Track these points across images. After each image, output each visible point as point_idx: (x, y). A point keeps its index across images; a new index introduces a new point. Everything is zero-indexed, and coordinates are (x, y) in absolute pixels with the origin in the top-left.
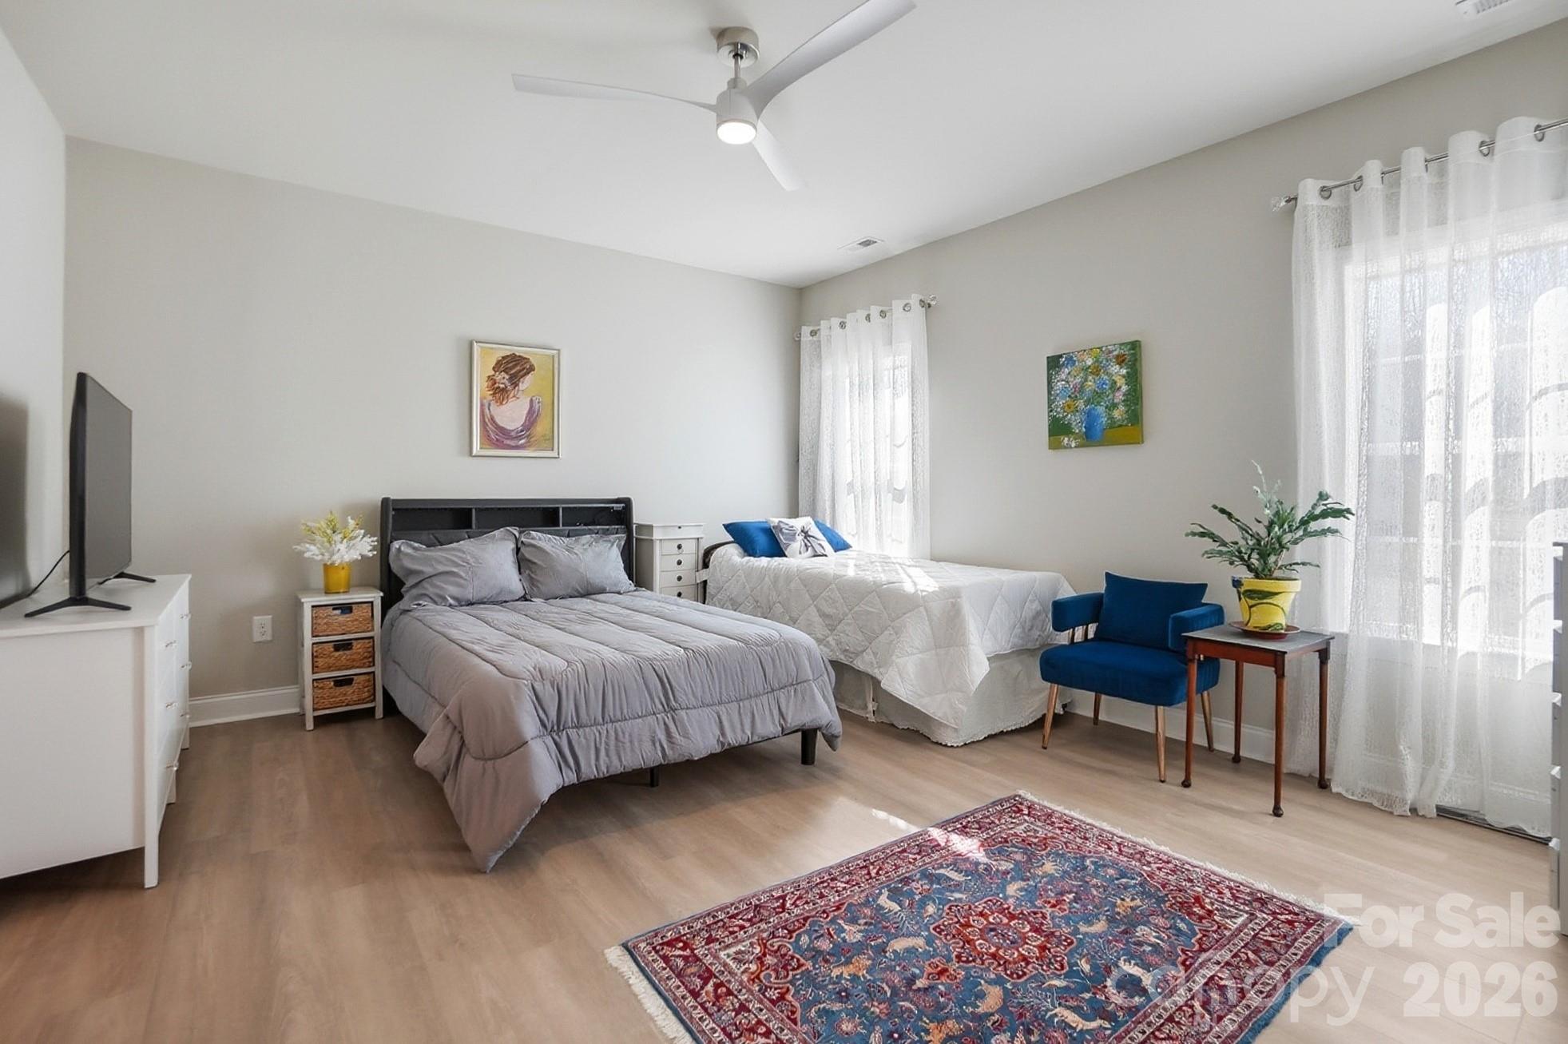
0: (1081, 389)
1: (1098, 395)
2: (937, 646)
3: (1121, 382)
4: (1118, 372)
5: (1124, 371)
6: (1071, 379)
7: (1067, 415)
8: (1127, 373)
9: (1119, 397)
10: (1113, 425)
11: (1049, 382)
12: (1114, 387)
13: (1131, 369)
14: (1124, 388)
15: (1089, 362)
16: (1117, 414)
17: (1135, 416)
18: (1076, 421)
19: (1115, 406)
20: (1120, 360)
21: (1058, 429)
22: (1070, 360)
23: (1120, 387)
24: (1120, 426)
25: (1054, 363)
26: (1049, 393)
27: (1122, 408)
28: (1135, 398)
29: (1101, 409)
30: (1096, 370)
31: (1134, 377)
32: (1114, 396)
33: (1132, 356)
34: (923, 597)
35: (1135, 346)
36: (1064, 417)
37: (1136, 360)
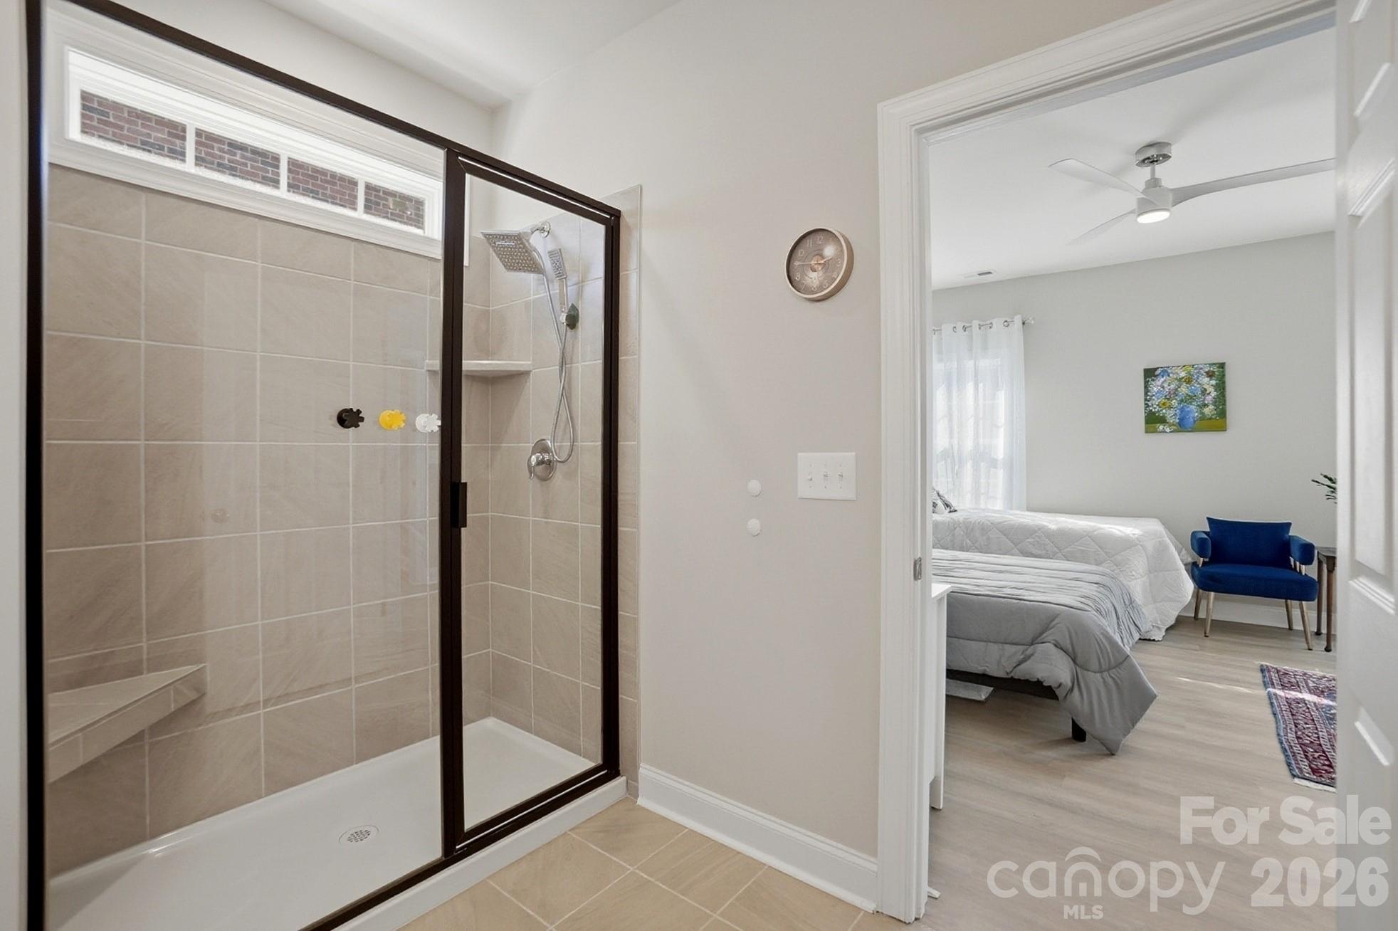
0: (1175, 392)
1: (1190, 398)
2: (1150, 572)
3: (1210, 389)
4: (1209, 384)
5: (1213, 382)
6: (1166, 385)
7: (1161, 410)
8: (1217, 384)
9: (1209, 399)
10: (1203, 417)
11: (1146, 387)
12: (1204, 392)
13: (1220, 381)
14: (1214, 394)
15: (1183, 374)
16: (1207, 411)
17: (1222, 413)
18: (1170, 415)
19: (1206, 405)
20: (1210, 375)
21: (1153, 420)
22: (1165, 372)
23: (1210, 393)
24: (1210, 419)
25: (1150, 374)
26: (1146, 394)
27: (1211, 407)
28: (1221, 400)
29: (1193, 407)
30: (1189, 381)
31: (1221, 387)
32: (1205, 398)
33: (1219, 373)
34: (1137, 538)
35: (1222, 366)
36: (1158, 411)
37: (1224, 375)
